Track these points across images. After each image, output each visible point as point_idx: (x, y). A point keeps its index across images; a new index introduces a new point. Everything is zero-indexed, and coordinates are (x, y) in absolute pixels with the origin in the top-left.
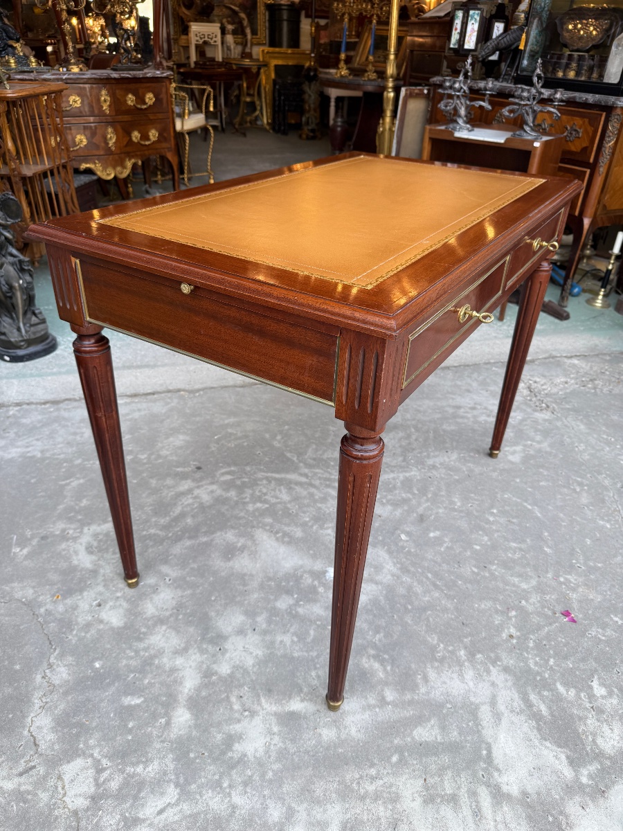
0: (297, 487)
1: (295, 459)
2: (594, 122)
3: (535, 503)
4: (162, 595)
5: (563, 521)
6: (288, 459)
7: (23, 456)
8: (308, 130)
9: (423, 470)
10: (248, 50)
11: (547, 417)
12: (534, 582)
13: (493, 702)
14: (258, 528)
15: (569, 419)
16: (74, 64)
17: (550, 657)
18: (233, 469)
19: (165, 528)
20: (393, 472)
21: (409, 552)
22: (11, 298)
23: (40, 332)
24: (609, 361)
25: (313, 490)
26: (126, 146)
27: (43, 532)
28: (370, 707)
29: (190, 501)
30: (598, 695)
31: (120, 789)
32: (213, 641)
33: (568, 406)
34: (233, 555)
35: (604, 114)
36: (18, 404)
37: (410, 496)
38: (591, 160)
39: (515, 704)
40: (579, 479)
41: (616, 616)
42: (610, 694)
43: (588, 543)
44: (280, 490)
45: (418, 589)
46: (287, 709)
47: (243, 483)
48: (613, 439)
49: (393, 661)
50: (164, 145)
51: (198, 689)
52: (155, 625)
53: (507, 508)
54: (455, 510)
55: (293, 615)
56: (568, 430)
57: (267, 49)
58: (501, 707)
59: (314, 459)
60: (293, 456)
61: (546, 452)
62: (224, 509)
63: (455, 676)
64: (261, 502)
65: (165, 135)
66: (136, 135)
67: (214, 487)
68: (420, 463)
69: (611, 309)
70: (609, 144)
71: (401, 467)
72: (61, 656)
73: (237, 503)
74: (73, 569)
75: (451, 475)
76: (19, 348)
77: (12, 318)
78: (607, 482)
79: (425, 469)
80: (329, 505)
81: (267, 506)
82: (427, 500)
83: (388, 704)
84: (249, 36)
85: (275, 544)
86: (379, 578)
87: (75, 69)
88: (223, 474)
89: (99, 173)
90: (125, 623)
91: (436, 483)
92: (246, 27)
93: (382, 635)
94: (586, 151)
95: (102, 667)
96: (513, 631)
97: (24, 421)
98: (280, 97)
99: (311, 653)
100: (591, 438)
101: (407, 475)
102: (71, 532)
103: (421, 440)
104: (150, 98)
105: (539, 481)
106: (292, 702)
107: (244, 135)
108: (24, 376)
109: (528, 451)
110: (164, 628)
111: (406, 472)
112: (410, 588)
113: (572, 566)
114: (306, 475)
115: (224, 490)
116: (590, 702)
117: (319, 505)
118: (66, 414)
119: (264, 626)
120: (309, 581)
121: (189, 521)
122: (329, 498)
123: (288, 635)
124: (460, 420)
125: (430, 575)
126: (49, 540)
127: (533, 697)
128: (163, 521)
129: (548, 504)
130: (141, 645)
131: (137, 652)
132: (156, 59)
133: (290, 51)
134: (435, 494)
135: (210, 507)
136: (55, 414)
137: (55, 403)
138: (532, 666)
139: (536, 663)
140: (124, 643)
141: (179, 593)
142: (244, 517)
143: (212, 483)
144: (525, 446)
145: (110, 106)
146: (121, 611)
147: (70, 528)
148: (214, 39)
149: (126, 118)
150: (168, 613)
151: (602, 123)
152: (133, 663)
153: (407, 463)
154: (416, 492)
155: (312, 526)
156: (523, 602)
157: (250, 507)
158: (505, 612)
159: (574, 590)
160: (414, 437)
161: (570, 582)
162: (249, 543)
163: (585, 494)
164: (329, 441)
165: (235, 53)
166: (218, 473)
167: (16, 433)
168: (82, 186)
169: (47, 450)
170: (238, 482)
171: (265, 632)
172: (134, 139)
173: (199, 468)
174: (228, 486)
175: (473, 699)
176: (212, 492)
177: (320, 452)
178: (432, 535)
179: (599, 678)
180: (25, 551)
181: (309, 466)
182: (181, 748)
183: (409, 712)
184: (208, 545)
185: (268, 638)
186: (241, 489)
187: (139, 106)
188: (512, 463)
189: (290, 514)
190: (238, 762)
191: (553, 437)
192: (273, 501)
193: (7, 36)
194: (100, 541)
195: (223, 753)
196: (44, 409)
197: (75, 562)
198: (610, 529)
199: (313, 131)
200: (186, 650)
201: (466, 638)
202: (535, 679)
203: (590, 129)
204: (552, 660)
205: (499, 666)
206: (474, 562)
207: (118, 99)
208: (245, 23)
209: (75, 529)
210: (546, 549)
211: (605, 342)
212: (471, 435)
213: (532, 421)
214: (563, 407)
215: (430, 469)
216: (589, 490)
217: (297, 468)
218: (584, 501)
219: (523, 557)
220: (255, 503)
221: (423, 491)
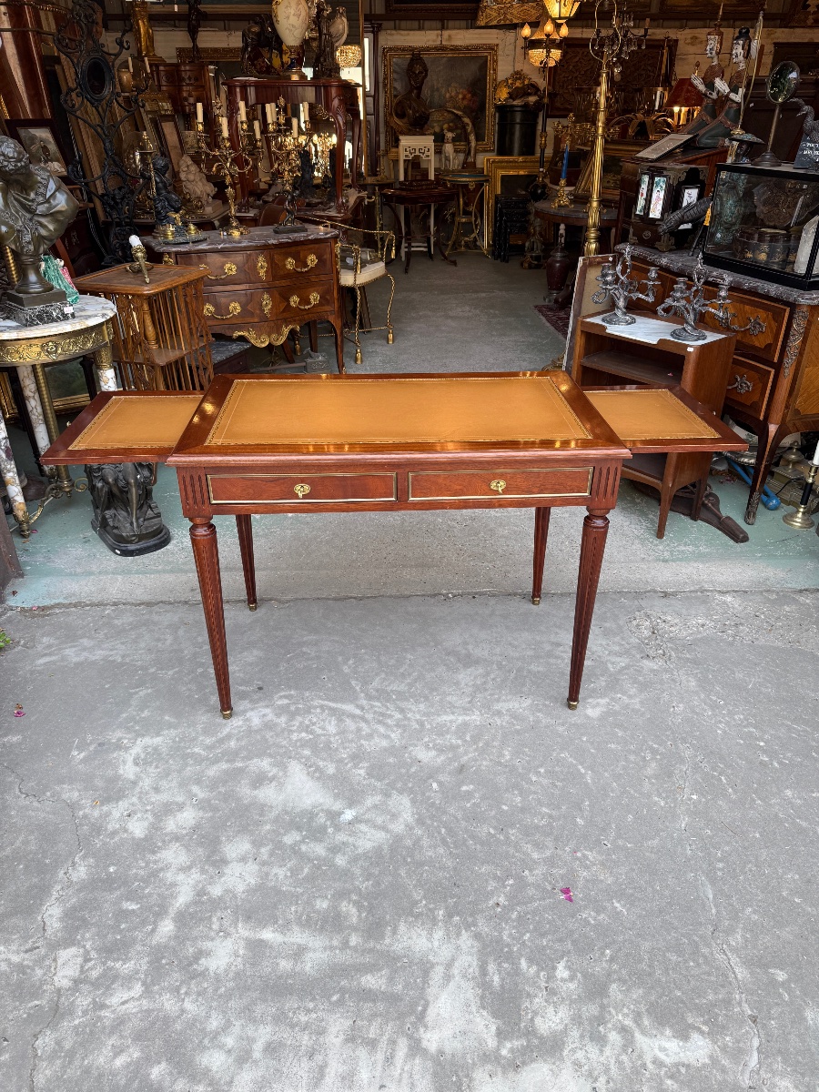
0: (347, 720)
2: (777, 316)
3: (591, 768)
4: (185, 814)
5: (612, 791)
6: (352, 688)
7: (105, 659)
8: (531, 257)
9: (485, 715)
10: (470, 159)
11: (655, 668)
12: (548, 853)
13: (449, 965)
14: (295, 758)
15: (681, 672)
16: (236, 228)
17: (527, 932)
18: (292, 692)
19: (210, 748)
20: (453, 713)
21: (433, 803)
22: (127, 492)
23: (152, 527)
24: (773, 602)
25: (363, 725)
26: (284, 311)
27: (101, 738)
28: (332, 948)
29: (241, 723)
30: (559, 977)
31: (97, 979)
32: (214, 864)
33: (688, 656)
34: (261, 784)
35: (788, 310)
36: (115, 604)
37: (459, 742)
38: (776, 360)
39: (471, 970)
40: (655, 746)
41: (619, 902)
42: (572, 978)
43: (629, 820)
44: (330, 722)
45: (425, 842)
46: (258, 936)
47: (297, 709)
48: (722, 702)
49: (371, 909)
50: (327, 308)
51: (188, 906)
52: (170, 841)
53: (557, 769)
54: (500, 764)
55: (294, 850)
56: (673, 686)
57: (493, 157)
58: (455, 971)
59: (377, 691)
60: (357, 685)
61: (633, 710)
62: (269, 735)
63: (424, 933)
64: (307, 732)
65: (328, 297)
66: (294, 300)
67: (268, 711)
68: (487, 706)
69: (813, 530)
70: (795, 342)
71: (464, 709)
72: (84, 858)
73: (283, 730)
74: (117, 778)
75: (514, 724)
76: (131, 542)
77: (127, 512)
78: (688, 753)
79: (488, 714)
80: (372, 744)
81: (311, 737)
82: (476, 750)
83: (349, 948)
84: (473, 144)
85: (304, 777)
86: (391, 827)
87: (236, 234)
88: (281, 697)
89: (252, 341)
90: (146, 836)
91: (493, 731)
92: (469, 134)
93: (371, 882)
94: (770, 348)
95: (115, 872)
96: (502, 900)
97: (116, 622)
98: (501, 216)
99: (298, 889)
100: (696, 698)
101: (467, 718)
102: (125, 741)
103: (498, 680)
104: (312, 260)
105: (608, 742)
106: (264, 931)
107: (454, 263)
108: (129, 572)
109: (613, 706)
110: (178, 844)
111: (467, 715)
112: (417, 841)
113: (598, 842)
114: (362, 708)
115: (276, 715)
116: (547, 982)
117: (363, 742)
118: (156, 618)
119: (265, 857)
120: (323, 820)
121: (233, 743)
122: (375, 736)
123: (285, 869)
124: (552, 661)
125: (443, 830)
126: (104, 748)
127: (492, 967)
128: (208, 741)
129: (605, 771)
130: (153, 858)
131: (147, 863)
132: (338, 200)
133: (521, 159)
134: (487, 744)
135: (256, 731)
136: (146, 617)
137: (149, 604)
138: (505, 938)
139: (510, 935)
140: (140, 854)
141: (201, 814)
142: (285, 747)
143: (267, 706)
144: (612, 699)
145: (266, 272)
146: (146, 824)
147: (125, 738)
148: (426, 153)
149: (284, 283)
150: (184, 832)
151: (786, 319)
152: (142, 872)
153: (473, 705)
154: (468, 738)
155: (347, 764)
156: (527, 872)
157: (295, 737)
158: (501, 880)
159: (587, 867)
160: (492, 676)
161: (588, 859)
162: (281, 774)
163: (653, 765)
164: (401, 671)
165: (454, 164)
166: (276, 697)
167: (105, 634)
168: (231, 357)
169: (128, 655)
170: (293, 708)
171: (264, 864)
172: (292, 304)
173: (260, 689)
174: (282, 710)
175: (431, 958)
176: (264, 715)
177: (386, 683)
178: (464, 788)
179: (567, 961)
180: (82, 755)
181: (369, 698)
182: (157, 954)
183: (368, 959)
184: (241, 770)
185: (265, 869)
186: (292, 715)
187: (299, 270)
188: (588, 717)
189: (330, 749)
190: (200, 975)
191: (651, 692)
192: (319, 731)
193: (169, 204)
194: (147, 754)
195: (190, 964)
196: (138, 610)
197: (121, 772)
198: (662, 808)
199: (537, 258)
200: (190, 868)
201: (451, 898)
202: (502, 950)
203: (774, 325)
204: (528, 935)
205: (472, 931)
206: (494, 823)
207: (276, 264)
208: (469, 128)
209: (129, 739)
210: (578, 820)
211: (781, 575)
213: (635, 670)
214: (683, 656)
215: (494, 715)
216: (661, 759)
217: (357, 698)
218: (649, 771)
219: (550, 824)
220: (300, 732)
221: (475, 739)
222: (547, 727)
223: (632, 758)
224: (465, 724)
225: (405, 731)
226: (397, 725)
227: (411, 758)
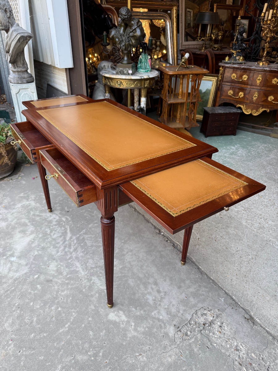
0: (62, 238)
1: (81, 233)
3: (70, 328)
5: (57, 344)
9: (86, 276)
11: (170, 335)
14: (36, 234)
15: (176, 350)
16: (263, 61)
18: (70, 219)
19: (34, 215)
20: (82, 265)
21: (27, 280)
25: (61, 243)
26: (263, 102)
27: (30, 195)
29: (49, 215)
33: (195, 350)
34: (22, 232)
37: (65, 274)
40: (101, 354)
44: (58, 234)
45: (5, 285)
47: (62, 224)
53: (63, 315)
54: (57, 292)
56: (159, 349)
59: (83, 238)
60: (83, 232)
61: (125, 334)
62: (46, 224)
64: (51, 231)
66: (271, 98)
67: (57, 218)
71: (86, 268)
73: (49, 226)
74: (15, 205)
75: (85, 288)
79: (87, 277)
80: (52, 250)
81: (49, 233)
82: (63, 281)
85: (28, 241)
86: (11, 272)
87: (261, 64)
89: (243, 110)
91: (77, 283)
100: (157, 365)
101: (81, 271)
105: (92, 330)
109: (123, 324)
112: (5, 283)
113: (21, 348)
114: (70, 239)
115: (56, 221)
117: (52, 247)
120: (9, 253)
121: (38, 218)
122: (57, 249)
125: (13, 288)
126: (27, 197)
128: (37, 213)
129: (71, 336)
134: (68, 284)
135: (46, 220)
141: (5, 226)
142: (41, 230)
144: (128, 322)
153: (91, 269)
154: (68, 276)
155: (38, 248)
162: (28, 235)
163: (85, 358)
166: (65, 217)
172: (269, 99)
173: (68, 212)
174: (59, 221)
176: (55, 218)
178: (38, 286)
180: (22, 195)
181: (78, 239)
184: (26, 226)
189: (45, 240)
191: (146, 338)
192: (52, 234)
207: (267, 80)
209: (32, 199)
210: (33, 335)
212: (128, 293)
213: (160, 325)
214: (194, 346)
215: (88, 279)
216: (92, 360)
217: (75, 235)
218: (79, 357)
219: (26, 324)
220: (49, 230)
221: (70, 279)
222: (90, 301)
223: (86, 345)
224: (77, 272)
225: (64, 255)
226: (66, 252)
227: (49, 263)
